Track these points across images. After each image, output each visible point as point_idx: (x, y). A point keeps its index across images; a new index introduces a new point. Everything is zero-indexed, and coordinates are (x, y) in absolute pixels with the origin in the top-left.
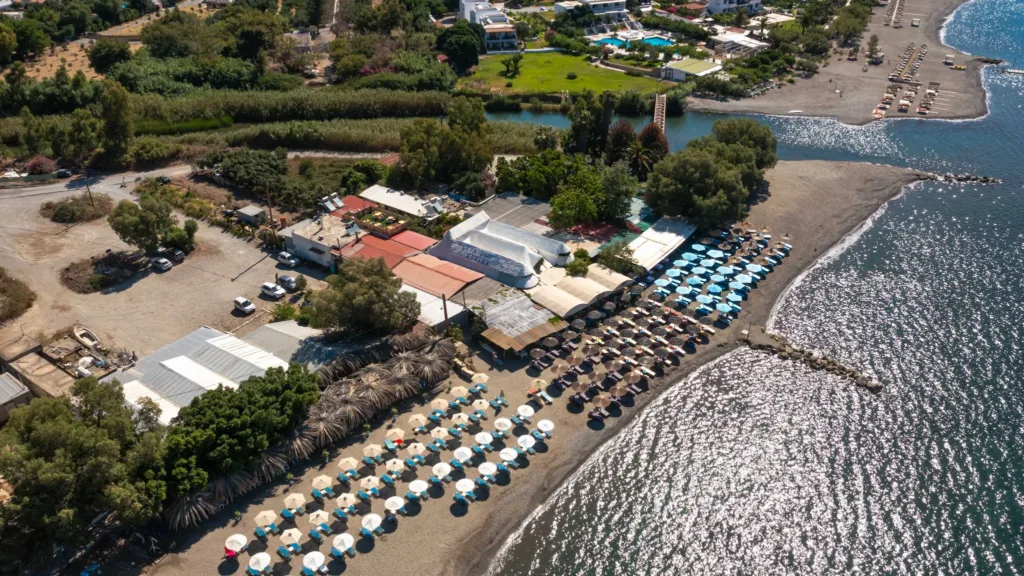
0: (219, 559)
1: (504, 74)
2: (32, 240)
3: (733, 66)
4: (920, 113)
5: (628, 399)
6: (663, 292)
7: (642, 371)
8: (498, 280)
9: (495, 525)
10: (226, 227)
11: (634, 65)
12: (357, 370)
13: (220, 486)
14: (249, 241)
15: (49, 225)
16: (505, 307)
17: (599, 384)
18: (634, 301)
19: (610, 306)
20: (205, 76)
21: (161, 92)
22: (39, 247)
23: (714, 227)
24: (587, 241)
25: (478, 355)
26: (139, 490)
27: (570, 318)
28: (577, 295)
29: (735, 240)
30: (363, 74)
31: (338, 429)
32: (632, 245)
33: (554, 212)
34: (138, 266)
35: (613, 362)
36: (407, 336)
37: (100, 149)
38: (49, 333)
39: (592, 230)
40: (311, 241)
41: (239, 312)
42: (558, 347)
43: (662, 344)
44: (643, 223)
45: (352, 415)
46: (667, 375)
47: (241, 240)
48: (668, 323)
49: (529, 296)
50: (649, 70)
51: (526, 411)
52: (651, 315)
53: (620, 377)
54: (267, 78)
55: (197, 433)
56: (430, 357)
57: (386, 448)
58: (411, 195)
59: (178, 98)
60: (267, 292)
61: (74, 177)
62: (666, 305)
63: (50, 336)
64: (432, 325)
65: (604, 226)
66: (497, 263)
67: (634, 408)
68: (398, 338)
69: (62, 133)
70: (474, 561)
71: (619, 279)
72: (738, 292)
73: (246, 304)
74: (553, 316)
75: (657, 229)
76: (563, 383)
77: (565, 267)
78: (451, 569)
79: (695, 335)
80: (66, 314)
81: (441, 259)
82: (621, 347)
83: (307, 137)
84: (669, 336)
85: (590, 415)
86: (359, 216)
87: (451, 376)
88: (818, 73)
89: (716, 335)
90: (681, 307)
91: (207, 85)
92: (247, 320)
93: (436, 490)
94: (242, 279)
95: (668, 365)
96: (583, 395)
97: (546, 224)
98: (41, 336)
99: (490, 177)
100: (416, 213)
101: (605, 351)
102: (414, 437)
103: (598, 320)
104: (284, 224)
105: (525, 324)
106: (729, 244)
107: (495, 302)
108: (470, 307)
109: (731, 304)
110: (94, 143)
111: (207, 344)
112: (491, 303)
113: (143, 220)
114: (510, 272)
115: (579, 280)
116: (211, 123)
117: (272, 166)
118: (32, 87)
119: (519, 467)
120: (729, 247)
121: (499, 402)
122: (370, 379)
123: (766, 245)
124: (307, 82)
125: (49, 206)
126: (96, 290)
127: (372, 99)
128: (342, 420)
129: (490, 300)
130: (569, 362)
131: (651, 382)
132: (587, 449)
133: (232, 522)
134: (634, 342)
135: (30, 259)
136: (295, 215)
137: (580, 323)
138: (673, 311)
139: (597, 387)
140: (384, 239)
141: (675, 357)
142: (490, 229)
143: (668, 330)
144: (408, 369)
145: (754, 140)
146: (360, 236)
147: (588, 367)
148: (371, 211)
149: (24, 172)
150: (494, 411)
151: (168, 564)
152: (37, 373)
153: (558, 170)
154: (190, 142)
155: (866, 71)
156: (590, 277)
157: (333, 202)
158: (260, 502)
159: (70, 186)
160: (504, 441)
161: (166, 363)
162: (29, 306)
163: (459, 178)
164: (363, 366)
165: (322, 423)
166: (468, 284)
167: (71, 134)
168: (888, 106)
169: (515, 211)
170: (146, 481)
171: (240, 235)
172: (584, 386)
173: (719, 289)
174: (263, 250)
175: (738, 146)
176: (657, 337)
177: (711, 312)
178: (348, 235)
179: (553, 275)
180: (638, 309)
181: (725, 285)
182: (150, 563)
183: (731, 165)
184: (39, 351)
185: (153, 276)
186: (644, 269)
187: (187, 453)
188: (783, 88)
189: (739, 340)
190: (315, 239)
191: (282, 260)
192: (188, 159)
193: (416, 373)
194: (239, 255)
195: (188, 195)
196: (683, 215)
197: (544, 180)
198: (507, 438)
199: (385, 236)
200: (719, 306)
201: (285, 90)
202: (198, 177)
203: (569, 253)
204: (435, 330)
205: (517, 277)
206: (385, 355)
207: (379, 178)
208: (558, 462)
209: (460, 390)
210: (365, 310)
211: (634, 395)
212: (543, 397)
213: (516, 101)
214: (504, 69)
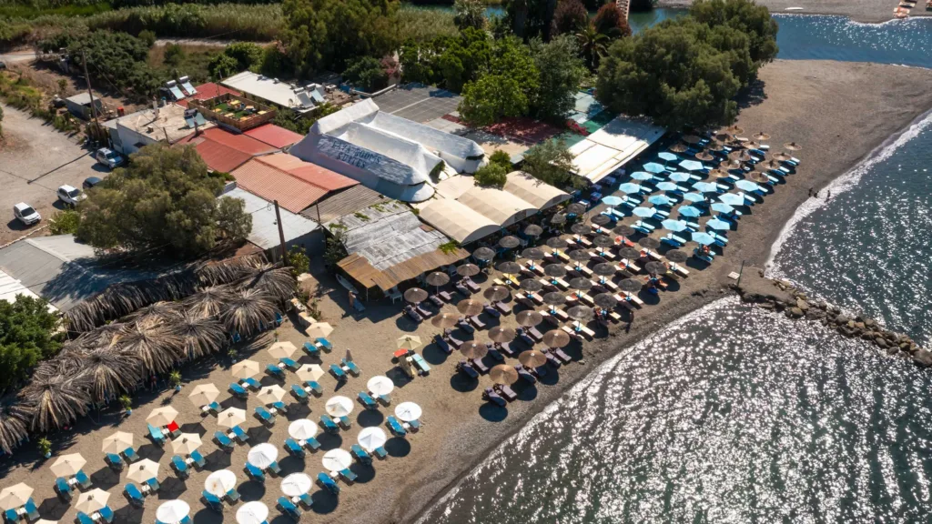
5: (549, 373)
6: (614, 215)
7: (573, 328)
8: (376, 190)
10: (48, 118)
12: (135, 309)
14: (71, 136)
16: (378, 226)
17: (506, 346)
18: (569, 226)
19: (534, 230)
23: (688, 131)
24: (512, 144)
25: (330, 294)
27: (472, 245)
28: (486, 214)
29: (720, 149)
31: (71, 403)
32: (573, 150)
33: (467, 102)
35: (530, 313)
36: (226, 263)
39: (519, 129)
40: (137, 133)
41: (19, 223)
42: (450, 287)
43: (608, 288)
44: (592, 123)
45: (103, 380)
46: (614, 335)
47: (62, 134)
48: (618, 258)
49: (416, 212)
51: (381, 386)
52: (594, 246)
53: (539, 335)
56: (246, 295)
57: (149, 436)
58: (287, 83)
60: (63, 197)
62: (618, 232)
64: (266, 248)
65: (538, 124)
66: (376, 165)
67: (557, 387)
68: (211, 265)
71: (549, 192)
72: (723, 217)
73: (29, 212)
74: (446, 241)
75: (610, 131)
76: (451, 342)
77: (473, 175)
79: (658, 277)
81: (303, 160)
82: (545, 291)
83: (185, 21)
84: (619, 277)
85: (486, 396)
86: (210, 104)
87: (284, 324)
89: (691, 278)
90: (638, 235)
92: (23, 234)
94: (42, 182)
95: (615, 321)
96: (479, 363)
97: (458, 120)
99: (393, 65)
100: (286, 104)
101: (520, 296)
102: (199, 419)
103: (515, 249)
104: (121, 114)
105: (404, 251)
106: (711, 152)
107: (365, 218)
108: (326, 225)
109: (713, 234)
112: (359, 220)
114: (393, 178)
115: (492, 193)
119: (357, 480)
120: (710, 158)
121: (346, 368)
122: (147, 325)
123: (762, 158)
128: (84, 389)
129: (359, 216)
130: (462, 311)
131: (587, 346)
132: (474, 453)
134: (566, 284)
137: (487, 253)
138: (627, 241)
139: (503, 350)
140: (235, 133)
141: (626, 308)
142: (378, 123)
143: (618, 268)
144: (212, 311)
145: (747, 23)
146: (201, 128)
147: (491, 318)
148: (228, 97)
150: (336, 382)
153: (480, 53)
154: (46, 24)
156: (507, 188)
157: (182, 89)
160: (341, 432)
163: (353, 64)
164: (146, 305)
165: (48, 392)
166: (332, 193)
168: (913, 4)
169: (418, 105)
171: (62, 128)
172: (479, 349)
173: (696, 212)
174: (83, 148)
175: (726, 27)
176: (601, 277)
177: (683, 245)
178: (187, 127)
179: (456, 185)
180: (576, 236)
181: (704, 208)
183: (715, 50)
186: (588, 180)
189: (725, 287)
190: (143, 131)
191: (101, 159)
193: (222, 319)
194: (51, 153)
195: (20, 81)
196: (647, 114)
197: (461, 65)
198: (346, 428)
199: (237, 130)
200: (696, 236)
202: (39, 64)
203: (482, 156)
204: (268, 255)
205: (402, 186)
206: (186, 289)
207: (253, 62)
208: (423, 474)
209: (283, 347)
210: (156, 221)
211: (559, 366)
212: (415, 364)
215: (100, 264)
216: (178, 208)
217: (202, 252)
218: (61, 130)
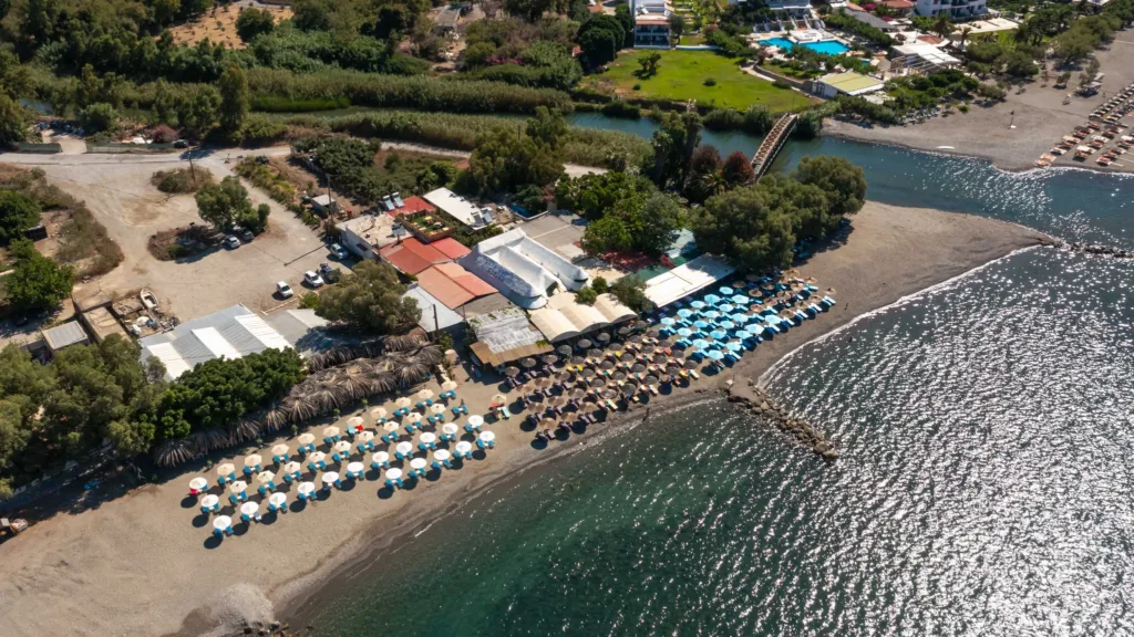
0: (185, 494)
1: (638, 74)
2: (136, 206)
3: (896, 86)
4: (1100, 164)
5: (580, 427)
6: (668, 331)
7: (606, 403)
8: (507, 298)
9: (410, 512)
10: (299, 212)
11: (788, 74)
12: (347, 361)
13: (200, 437)
14: (314, 229)
15: (155, 193)
16: (501, 323)
17: (560, 408)
18: (632, 336)
20: (337, 54)
21: (291, 67)
22: (142, 213)
23: (757, 273)
24: (613, 271)
25: (463, 364)
26: (133, 429)
27: (558, 343)
28: (574, 323)
30: (490, 64)
31: (309, 408)
32: (652, 281)
34: (213, 241)
35: (582, 390)
36: (402, 338)
37: (217, 124)
38: (123, 292)
39: (625, 259)
40: (359, 238)
41: (279, 295)
42: (536, 368)
44: (681, 258)
45: (326, 399)
46: (630, 410)
47: (308, 227)
48: (656, 362)
49: (529, 316)
50: (801, 82)
51: (476, 420)
53: (583, 404)
54: (394, 60)
55: (189, 391)
56: (411, 360)
57: (348, 432)
58: (471, 202)
59: (305, 76)
60: (309, 281)
61: (191, 148)
62: (660, 344)
63: (123, 295)
64: (428, 331)
65: (639, 256)
66: (511, 281)
67: (582, 436)
68: (393, 339)
69: (187, 105)
70: (379, 536)
71: (626, 311)
72: (744, 341)
73: (286, 288)
74: (542, 339)
75: (691, 267)
76: (527, 402)
77: (576, 293)
78: (357, 538)
79: (677, 377)
80: (141, 277)
81: (466, 269)
82: (597, 377)
83: (405, 128)
84: (650, 374)
85: (538, 435)
86: (411, 218)
87: (431, 380)
88: (1003, 101)
89: (699, 381)
90: (678, 347)
91: (336, 63)
92: (283, 303)
93: (374, 473)
94: (294, 264)
95: (635, 402)
96: (540, 416)
97: (583, 247)
98: (115, 294)
100: (465, 221)
101: (581, 379)
102: (374, 426)
103: (588, 349)
104: (350, 216)
105: (513, 342)
106: (761, 290)
107: (494, 318)
108: (468, 320)
110: (213, 117)
111: (235, 320)
112: (490, 319)
113: (219, 201)
114: (519, 291)
115: (584, 307)
116: (328, 104)
117: (358, 157)
118: (177, 54)
119: (452, 468)
120: (760, 294)
122: (352, 371)
123: (807, 297)
124: (435, 66)
125: (159, 175)
126: (172, 258)
127: (487, 92)
128: (316, 402)
129: (491, 315)
130: (537, 384)
131: (611, 415)
132: (520, 464)
133: (205, 468)
134: (613, 375)
135: (130, 223)
136: (365, 208)
137: (567, 349)
138: (668, 351)
139: (557, 411)
140: (425, 243)
141: (645, 395)
142: (520, 247)
143: (653, 368)
144: (389, 367)
145: (835, 182)
146: (402, 238)
147: (557, 391)
148: (424, 213)
149: (149, 138)
150: (453, 416)
151: (145, 491)
152: (101, 324)
153: (613, 194)
154: (299, 123)
155: (1066, 103)
156: (595, 306)
157: (393, 201)
158: (232, 458)
159: (184, 157)
160: (450, 443)
161: (194, 331)
162: (116, 265)
163: (521, 190)
164: (353, 359)
165: (298, 401)
166: (477, 298)
167: (195, 107)
168: (1063, 151)
169: (559, 232)
170: (140, 422)
171: (308, 222)
172: (543, 408)
173: (722, 336)
174: (322, 240)
175: (813, 188)
176: (639, 373)
177: (705, 357)
178: (393, 236)
179: (565, 298)
180: (635, 344)
181: (732, 332)
182: (134, 487)
183: (794, 208)
184: (109, 307)
185: (222, 251)
186: (656, 305)
187: (177, 406)
188: (950, 117)
189: (720, 389)
190: (363, 236)
191: (333, 251)
192: (292, 140)
193: (395, 373)
194: (300, 242)
195: (279, 177)
198: (453, 440)
199: (426, 241)
201: (408, 74)
202: (293, 160)
203: (585, 280)
204: (429, 336)
205: (523, 297)
206: (376, 352)
207: (449, 180)
208: (488, 470)
209: (426, 393)
210: (363, 310)
211: (587, 424)
212: (502, 412)
213: (635, 107)
214: (641, 68)
215: (329, 331)
216: (377, 303)
217: (388, 331)
218: (307, 224)
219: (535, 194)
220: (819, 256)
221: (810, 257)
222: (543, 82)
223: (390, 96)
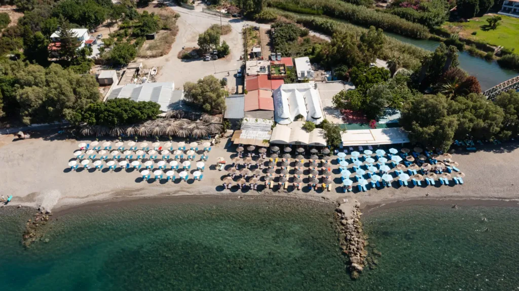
8: (275, 114)
13: (98, 127)
19: (300, 150)
24: (340, 119)
26: (73, 114)
27: (274, 144)
28: (290, 137)
30: (400, 7)
36: (211, 117)
38: (150, 66)
39: (353, 116)
44: (384, 125)
49: (274, 127)
56: (202, 127)
64: (225, 118)
67: (243, 193)
68: (207, 116)
71: (321, 141)
74: (268, 139)
75: (384, 131)
76: (235, 167)
78: (111, 193)
81: (272, 96)
89: (330, 193)
98: (147, 66)
100: (298, 74)
104: (262, 60)
105: (254, 136)
108: (245, 118)
111: (161, 87)
115: (303, 132)
119: (174, 181)
121: (204, 158)
122: (176, 123)
126: (182, 58)
127: (386, 20)
128: (150, 130)
129: (256, 120)
140: (269, 79)
144: (191, 127)
149: (227, 11)
150: (199, 159)
151: (71, 141)
152: (127, 75)
154: (286, 16)
156: (309, 133)
159: (230, 21)
162: (161, 55)
164: (183, 118)
165: (144, 128)
166: (260, 110)
170: (77, 112)
178: (259, 71)
179: (300, 124)
182: (69, 138)
184: (137, 70)
185: (201, 61)
186: (342, 144)
193: (192, 130)
195: (255, 37)
198: (187, 170)
202: (268, 32)
203: (318, 119)
205: (278, 117)
206: (195, 119)
207: (313, 54)
212: (221, 167)
213: (462, 43)
214: (488, 24)
219: (343, 71)
220: (482, 153)
221: (475, 151)
222: (422, 21)
223: (342, 13)
